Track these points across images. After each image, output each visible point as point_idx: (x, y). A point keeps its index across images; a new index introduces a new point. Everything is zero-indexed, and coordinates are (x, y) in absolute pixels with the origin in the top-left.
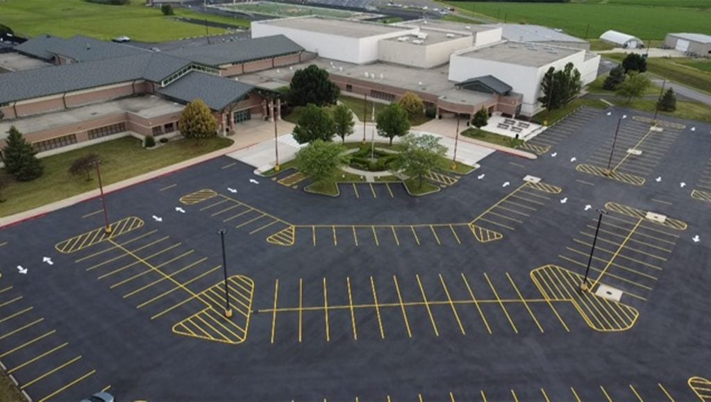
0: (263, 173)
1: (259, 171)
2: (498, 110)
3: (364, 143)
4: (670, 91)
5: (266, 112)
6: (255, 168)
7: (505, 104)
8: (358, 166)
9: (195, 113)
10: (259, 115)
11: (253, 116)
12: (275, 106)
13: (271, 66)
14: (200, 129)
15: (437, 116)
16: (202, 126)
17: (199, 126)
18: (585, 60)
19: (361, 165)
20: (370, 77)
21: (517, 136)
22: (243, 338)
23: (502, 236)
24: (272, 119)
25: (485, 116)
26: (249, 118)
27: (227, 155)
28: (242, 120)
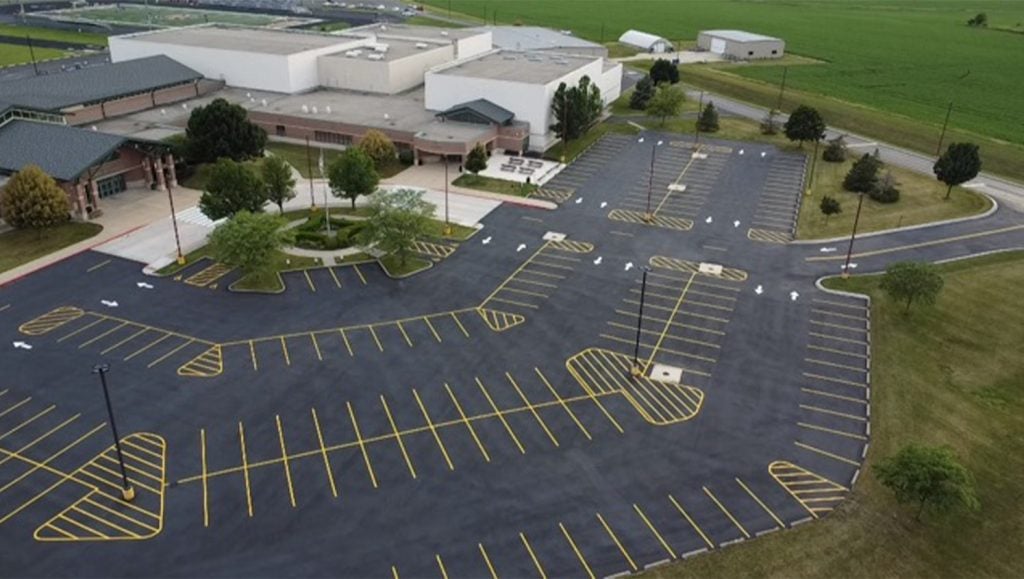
0: (158, 272)
1: (152, 268)
2: (499, 147)
3: (314, 209)
4: (710, 106)
5: (151, 177)
6: (144, 265)
7: (507, 137)
8: (309, 244)
9: (27, 187)
10: (141, 183)
11: (129, 184)
12: (165, 166)
13: (151, 105)
14: (40, 213)
15: (416, 162)
16: (42, 206)
17: (38, 207)
18: (603, 72)
19: (312, 243)
20: (310, 112)
21: (528, 180)
22: (158, 527)
23: (523, 320)
24: (163, 187)
25: (483, 156)
26: (124, 188)
27: (94, 249)
28: (111, 193)
